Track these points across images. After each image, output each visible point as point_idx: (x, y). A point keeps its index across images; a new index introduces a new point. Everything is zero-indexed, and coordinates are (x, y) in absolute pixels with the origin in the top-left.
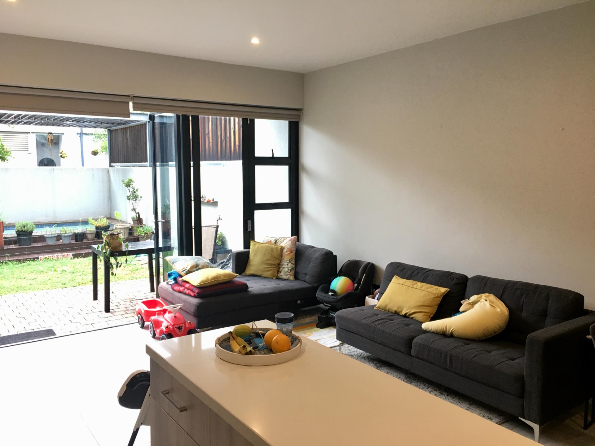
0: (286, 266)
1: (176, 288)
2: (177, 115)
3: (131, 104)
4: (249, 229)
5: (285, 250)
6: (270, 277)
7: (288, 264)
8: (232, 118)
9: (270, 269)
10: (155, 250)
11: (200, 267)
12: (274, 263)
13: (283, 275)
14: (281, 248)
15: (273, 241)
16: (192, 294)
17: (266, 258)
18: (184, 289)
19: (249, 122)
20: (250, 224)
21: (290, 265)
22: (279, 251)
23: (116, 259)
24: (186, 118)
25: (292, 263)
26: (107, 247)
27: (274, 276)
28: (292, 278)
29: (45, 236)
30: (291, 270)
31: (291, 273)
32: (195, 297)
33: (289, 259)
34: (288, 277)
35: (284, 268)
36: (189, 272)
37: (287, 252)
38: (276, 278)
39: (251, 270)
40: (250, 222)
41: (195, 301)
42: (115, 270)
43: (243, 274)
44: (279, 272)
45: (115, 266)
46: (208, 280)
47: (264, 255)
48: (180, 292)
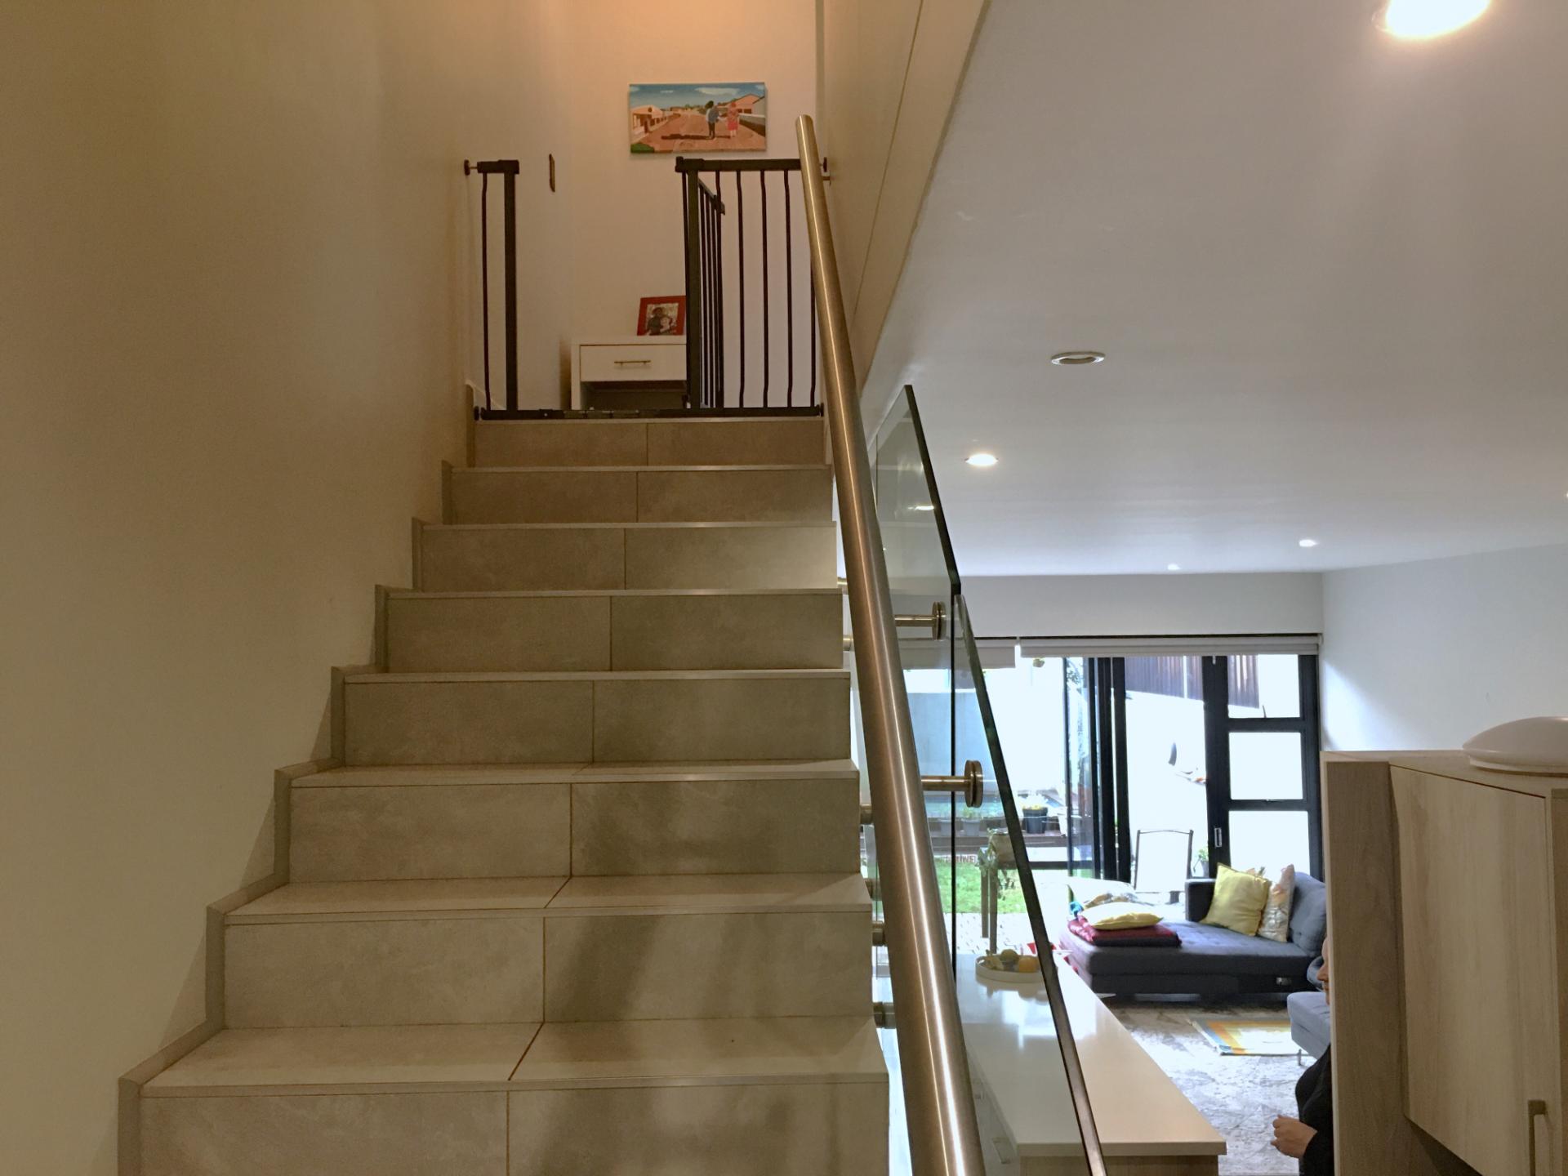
0: (1273, 916)
1: (1074, 928)
2: (1088, 659)
3: (1018, 649)
4: (1219, 844)
5: (1272, 888)
6: (1243, 931)
7: (1276, 913)
8: (1185, 659)
9: (1244, 917)
11: (1112, 899)
12: (1251, 907)
13: (1267, 931)
16: (1088, 938)
17: (1238, 898)
18: (1081, 931)
19: (1214, 662)
20: (1220, 836)
21: (1279, 914)
22: (1262, 887)
24: (1104, 662)
25: (1283, 912)
26: (993, 853)
27: (1251, 932)
28: (1282, 938)
30: (1282, 923)
31: (1279, 930)
32: (1090, 943)
33: (1277, 904)
34: (1276, 936)
35: (1270, 918)
38: (1254, 934)
39: (1213, 916)
40: (1220, 831)
43: (1202, 921)
44: (1261, 924)
47: (1236, 891)
48: (1076, 934)
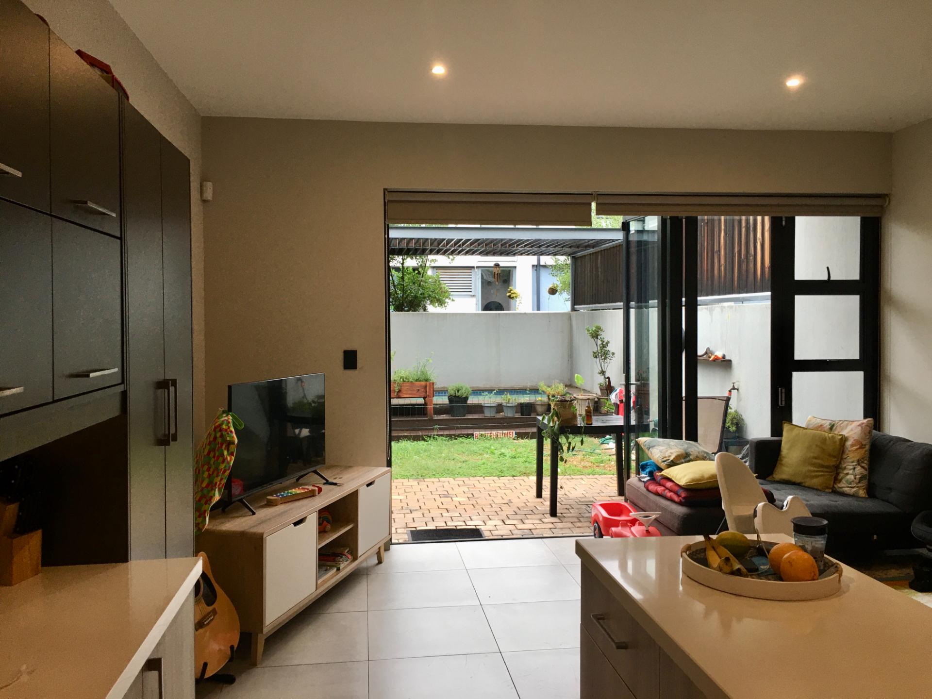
0: (851, 472)
1: (652, 487)
2: (662, 217)
3: (594, 205)
4: (782, 403)
5: (848, 443)
6: (819, 488)
7: (854, 469)
8: (759, 218)
9: (820, 474)
10: (625, 430)
11: (691, 457)
12: (826, 464)
13: (843, 486)
14: (841, 439)
15: (827, 425)
16: (676, 498)
17: (812, 455)
18: (664, 490)
19: (784, 223)
20: (784, 395)
21: (859, 470)
22: (838, 443)
23: (567, 438)
24: (676, 221)
25: (863, 467)
26: (556, 419)
27: (828, 488)
28: (862, 493)
29: (483, 405)
30: (861, 479)
31: (859, 485)
32: (680, 503)
33: (856, 459)
34: (856, 492)
35: (847, 474)
36: (673, 464)
37: (852, 445)
38: (830, 491)
39: (782, 473)
40: (784, 391)
41: (680, 510)
42: (565, 455)
43: (769, 479)
44: (837, 480)
45: (565, 448)
46: (702, 478)
47: (809, 448)
48: (657, 494)
